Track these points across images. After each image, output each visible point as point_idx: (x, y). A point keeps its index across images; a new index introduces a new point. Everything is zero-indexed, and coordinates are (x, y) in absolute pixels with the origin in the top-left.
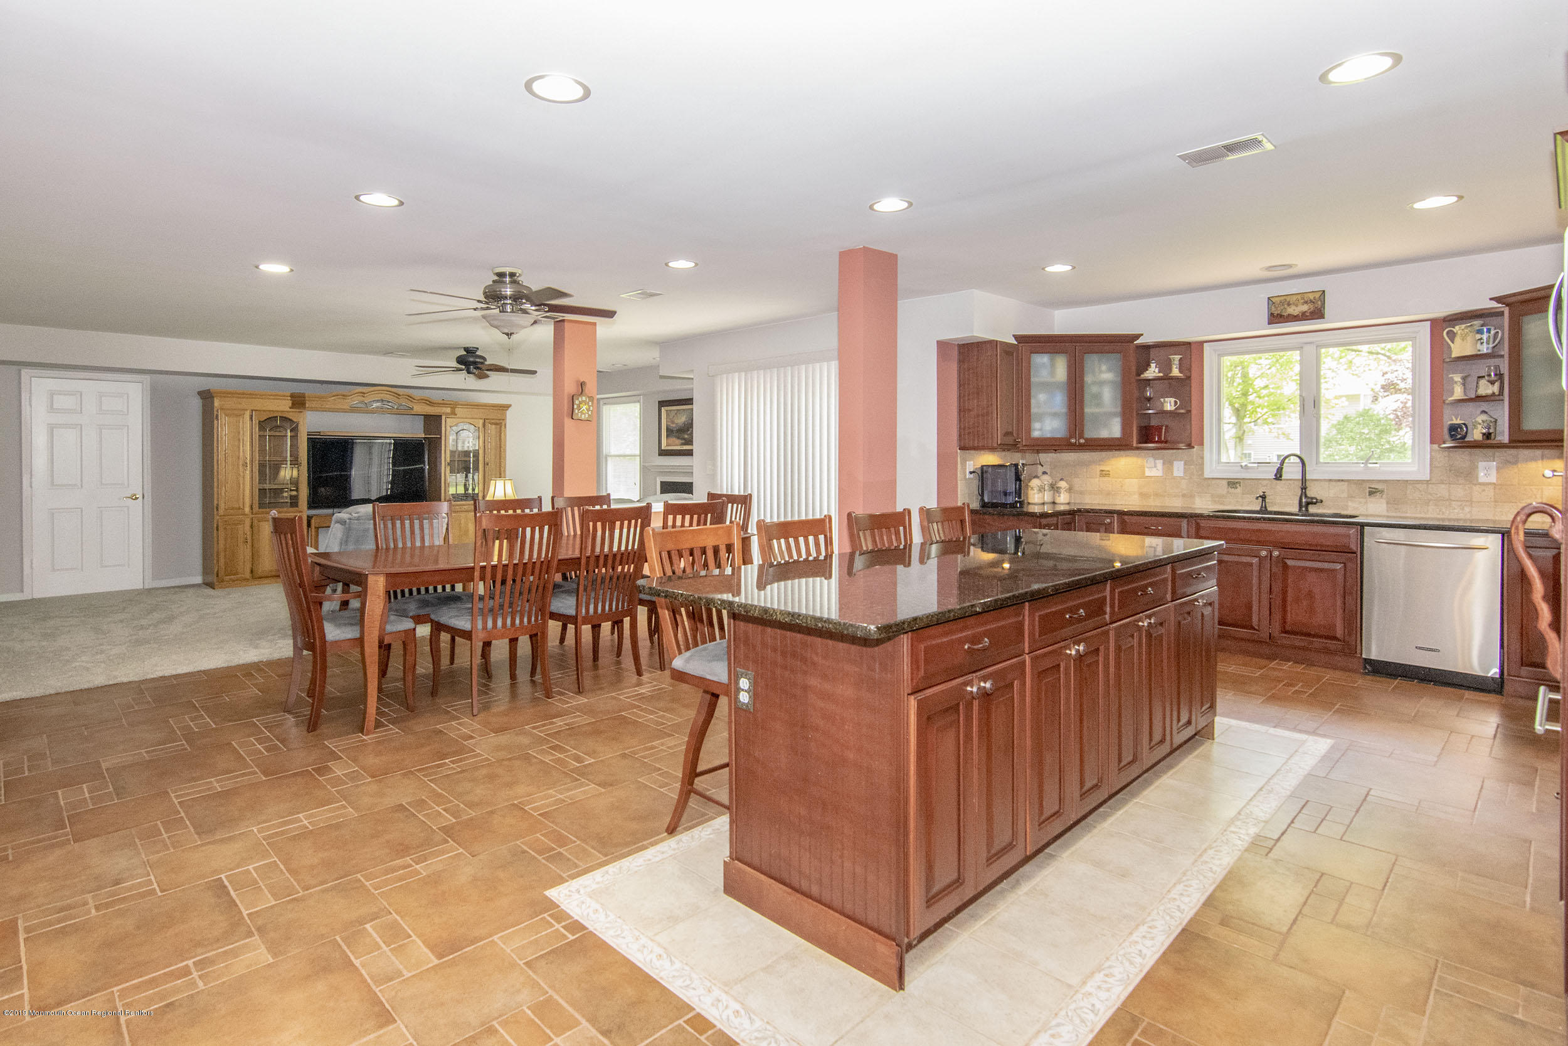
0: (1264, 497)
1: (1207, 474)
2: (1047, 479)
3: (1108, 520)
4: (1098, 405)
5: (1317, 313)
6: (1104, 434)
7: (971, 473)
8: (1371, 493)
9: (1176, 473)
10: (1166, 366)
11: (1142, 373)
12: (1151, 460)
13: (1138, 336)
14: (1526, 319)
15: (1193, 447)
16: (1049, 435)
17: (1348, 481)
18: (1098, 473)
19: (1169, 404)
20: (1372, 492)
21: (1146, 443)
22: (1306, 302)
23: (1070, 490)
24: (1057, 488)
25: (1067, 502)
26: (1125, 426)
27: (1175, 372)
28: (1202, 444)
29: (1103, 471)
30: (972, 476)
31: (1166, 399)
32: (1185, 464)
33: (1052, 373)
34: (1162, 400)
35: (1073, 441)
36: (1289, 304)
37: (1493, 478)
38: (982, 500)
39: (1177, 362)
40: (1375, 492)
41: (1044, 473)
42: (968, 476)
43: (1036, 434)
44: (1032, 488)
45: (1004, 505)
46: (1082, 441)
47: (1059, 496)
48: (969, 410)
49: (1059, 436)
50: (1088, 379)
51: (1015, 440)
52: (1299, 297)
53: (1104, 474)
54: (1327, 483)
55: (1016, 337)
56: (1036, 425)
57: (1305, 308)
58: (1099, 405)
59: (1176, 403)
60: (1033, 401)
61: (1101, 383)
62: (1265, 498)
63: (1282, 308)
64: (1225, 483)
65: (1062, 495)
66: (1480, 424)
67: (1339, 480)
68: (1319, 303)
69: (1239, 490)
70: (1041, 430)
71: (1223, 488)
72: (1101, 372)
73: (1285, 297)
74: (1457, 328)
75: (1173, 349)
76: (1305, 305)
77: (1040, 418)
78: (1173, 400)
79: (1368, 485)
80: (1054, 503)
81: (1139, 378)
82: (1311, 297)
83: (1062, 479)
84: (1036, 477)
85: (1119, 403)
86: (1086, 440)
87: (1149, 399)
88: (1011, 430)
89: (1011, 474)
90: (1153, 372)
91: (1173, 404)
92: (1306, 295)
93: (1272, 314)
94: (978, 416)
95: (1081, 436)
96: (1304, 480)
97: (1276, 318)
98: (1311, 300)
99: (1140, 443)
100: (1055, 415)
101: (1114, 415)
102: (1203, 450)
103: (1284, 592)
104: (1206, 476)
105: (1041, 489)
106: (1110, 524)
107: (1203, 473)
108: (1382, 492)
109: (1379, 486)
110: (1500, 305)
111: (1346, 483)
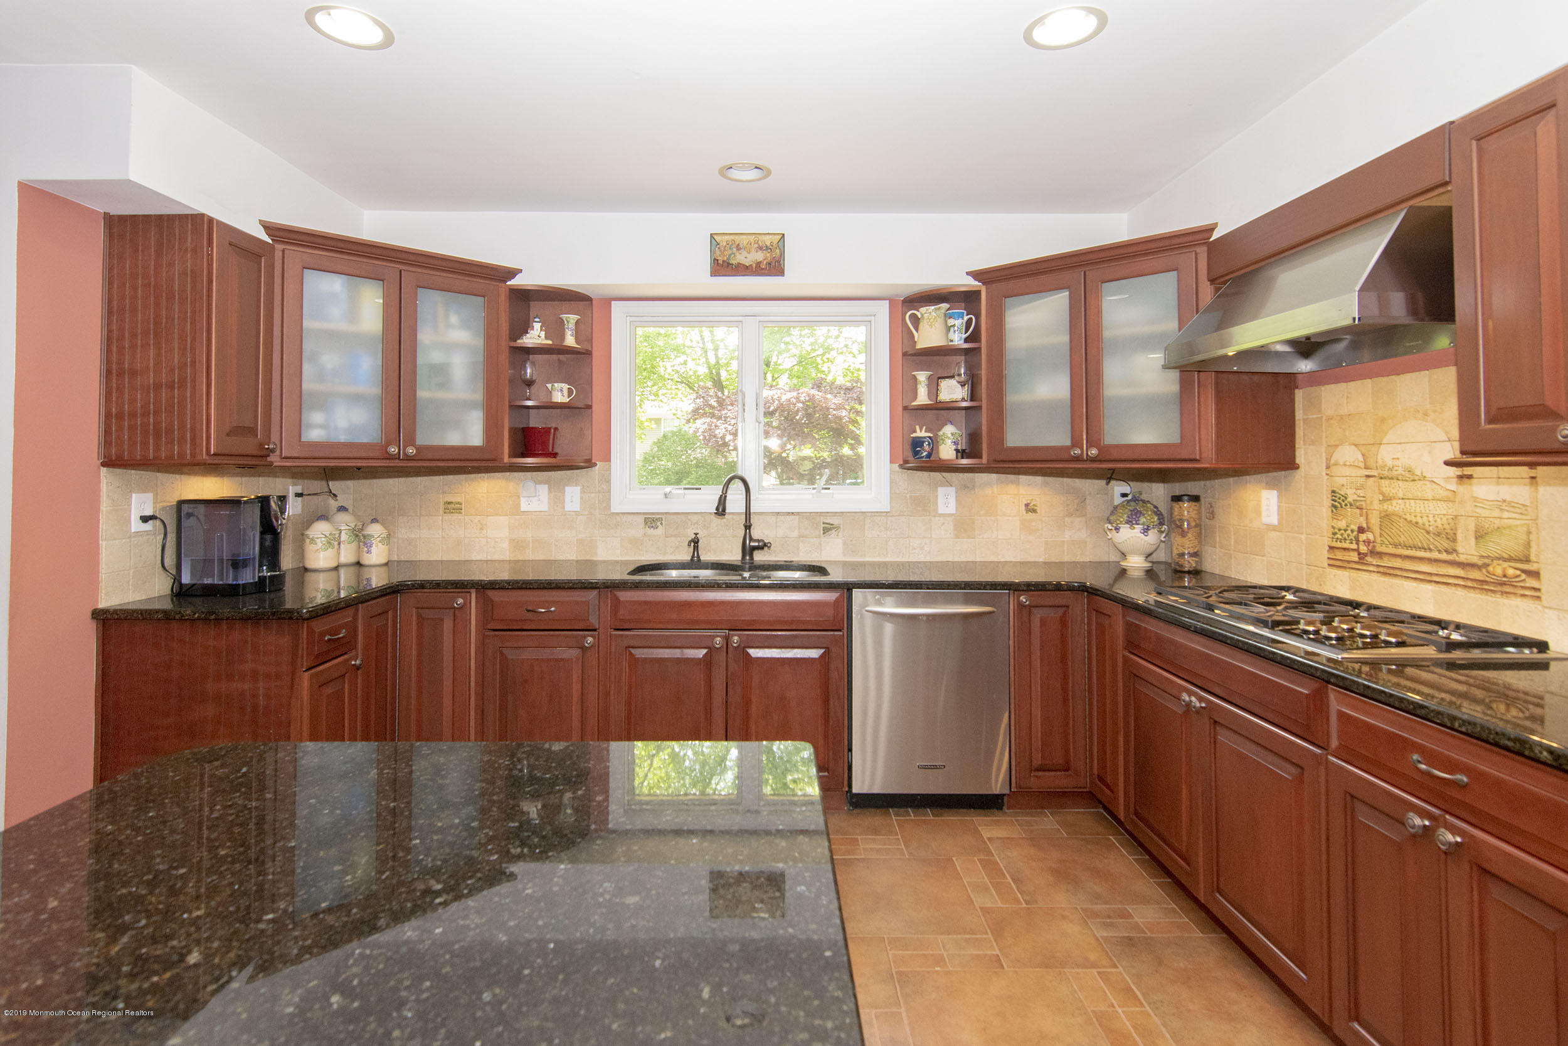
0: (695, 542)
1: (616, 507)
2: (345, 521)
3: (460, 601)
4: (442, 386)
5: (775, 268)
6: (453, 439)
7: (145, 519)
8: (826, 531)
9: (569, 507)
10: (555, 329)
11: (520, 336)
12: (531, 484)
13: (513, 273)
14: (1009, 301)
15: (595, 465)
16: (342, 438)
17: (798, 513)
18: (442, 506)
19: (560, 393)
20: (828, 529)
21: (523, 455)
22: (760, 248)
23: (388, 539)
24: (364, 536)
25: (384, 561)
26: (491, 426)
27: (570, 341)
28: (607, 458)
29: (449, 503)
30: (148, 526)
31: (556, 385)
32: (583, 492)
33: (353, 314)
34: (549, 386)
35: (393, 450)
36: (738, 248)
37: (951, 508)
38: (177, 578)
39: (572, 325)
40: (830, 529)
41: (342, 509)
42: (136, 526)
43: (314, 434)
44: (312, 540)
45: (233, 591)
46: (411, 451)
47: (369, 552)
48: (133, 373)
49: (365, 440)
50: (425, 336)
51: (261, 445)
52: (752, 238)
53: (452, 508)
54: (774, 518)
55: (268, 228)
56: (315, 417)
57: (759, 256)
58: (444, 386)
59: (570, 392)
60: (307, 368)
61: (449, 347)
62: (697, 542)
63: (730, 252)
64: (641, 519)
65: (374, 549)
66: (949, 438)
67: (788, 513)
68: (778, 251)
69: (660, 531)
70: (323, 426)
71: (638, 530)
72: (448, 326)
73: (732, 237)
74: (923, 310)
75: (565, 305)
76: (760, 252)
77: (324, 402)
78: (565, 386)
79: (823, 519)
80: (358, 564)
81: (513, 344)
82: (768, 240)
83: (375, 521)
84: (324, 517)
85: (480, 386)
86: (419, 449)
87: (529, 383)
88: (248, 423)
89: (253, 517)
90: (536, 336)
91: (566, 393)
92: (760, 237)
93: (716, 260)
94: (158, 387)
95: (411, 442)
96: (748, 513)
97: (722, 267)
98: (766, 246)
99: (515, 457)
100: (356, 399)
101: (469, 405)
102: (609, 469)
103: (747, 703)
104: (613, 510)
105: (334, 542)
106: (462, 608)
107: (609, 506)
108: (837, 528)
109: (835, 521)
110: (977, 283)
111: (797, 517)
